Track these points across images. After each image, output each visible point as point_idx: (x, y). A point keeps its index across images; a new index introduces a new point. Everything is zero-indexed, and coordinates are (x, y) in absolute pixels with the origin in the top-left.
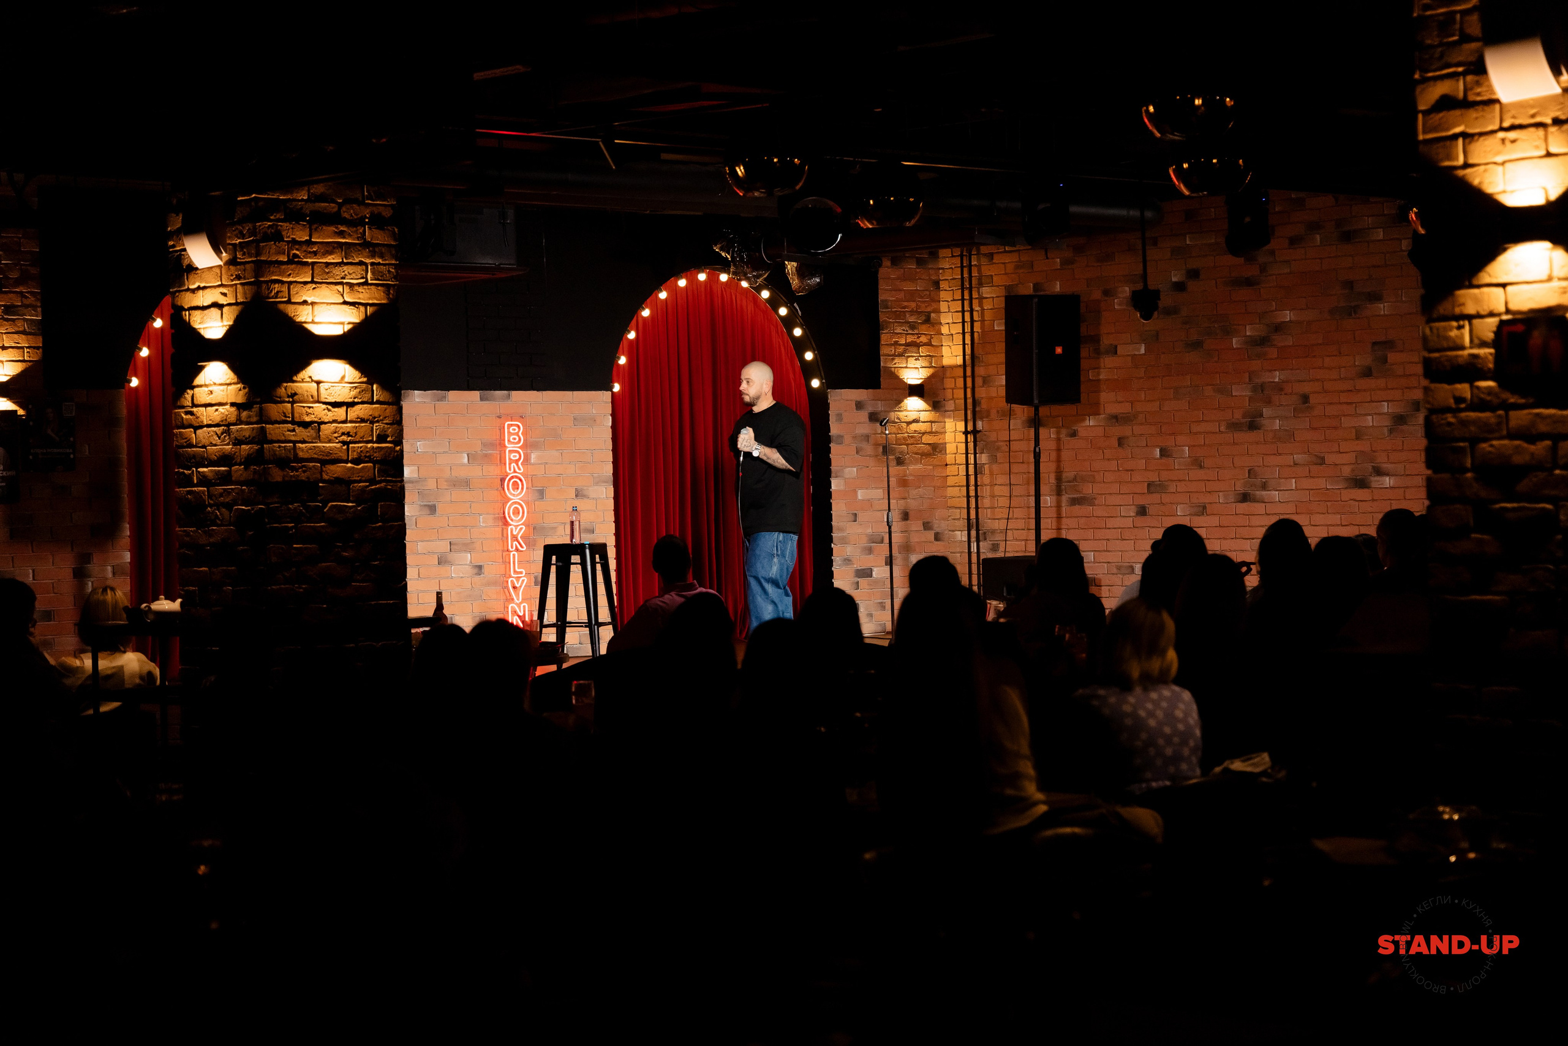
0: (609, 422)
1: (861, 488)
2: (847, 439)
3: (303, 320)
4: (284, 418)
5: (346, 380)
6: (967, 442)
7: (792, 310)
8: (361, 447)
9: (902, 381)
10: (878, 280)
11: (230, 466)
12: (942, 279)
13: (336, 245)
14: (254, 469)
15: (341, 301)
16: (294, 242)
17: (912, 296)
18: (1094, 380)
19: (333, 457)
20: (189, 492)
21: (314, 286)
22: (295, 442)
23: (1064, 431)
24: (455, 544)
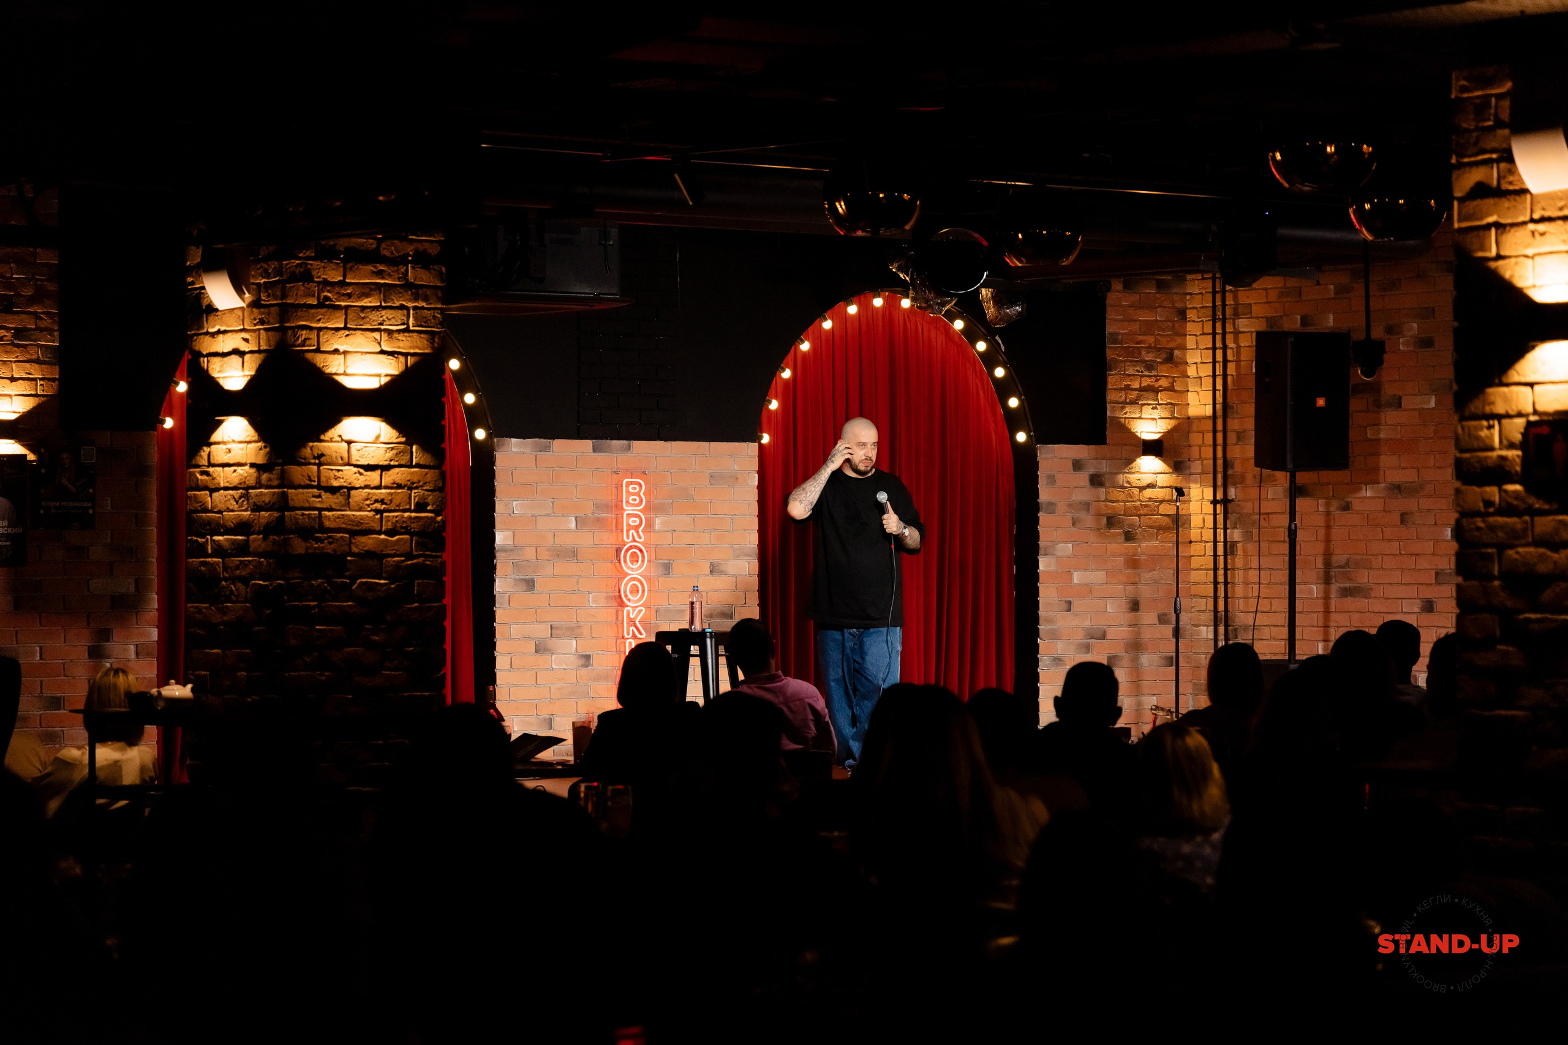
0: (755, 480)
1: (1077, 569)
2: (1061, 507)
3: (333, 372)
4: (308, 482)
5: (382, 439)
6: (1215, 514)
7: (991, 343)
8: (397, 517)
9: (1134, 436)
10: (1106, 307)
11: (248, 534)
12: (1189, 306)
13: (373, 287)
14: (274, 539)
15: (378, 350)
16: (326, 283)
17: (1149, 327)
18: (1374, 440)
19: (364, 527)
20: (203, 564)
21: (347, 333)
22: (320, 510)
23: (1335, 504)
24: (557, 628)
